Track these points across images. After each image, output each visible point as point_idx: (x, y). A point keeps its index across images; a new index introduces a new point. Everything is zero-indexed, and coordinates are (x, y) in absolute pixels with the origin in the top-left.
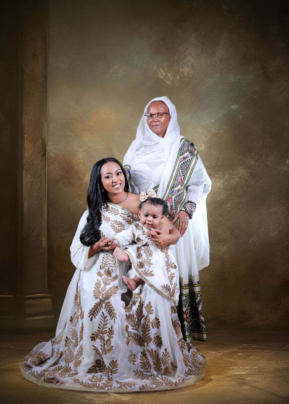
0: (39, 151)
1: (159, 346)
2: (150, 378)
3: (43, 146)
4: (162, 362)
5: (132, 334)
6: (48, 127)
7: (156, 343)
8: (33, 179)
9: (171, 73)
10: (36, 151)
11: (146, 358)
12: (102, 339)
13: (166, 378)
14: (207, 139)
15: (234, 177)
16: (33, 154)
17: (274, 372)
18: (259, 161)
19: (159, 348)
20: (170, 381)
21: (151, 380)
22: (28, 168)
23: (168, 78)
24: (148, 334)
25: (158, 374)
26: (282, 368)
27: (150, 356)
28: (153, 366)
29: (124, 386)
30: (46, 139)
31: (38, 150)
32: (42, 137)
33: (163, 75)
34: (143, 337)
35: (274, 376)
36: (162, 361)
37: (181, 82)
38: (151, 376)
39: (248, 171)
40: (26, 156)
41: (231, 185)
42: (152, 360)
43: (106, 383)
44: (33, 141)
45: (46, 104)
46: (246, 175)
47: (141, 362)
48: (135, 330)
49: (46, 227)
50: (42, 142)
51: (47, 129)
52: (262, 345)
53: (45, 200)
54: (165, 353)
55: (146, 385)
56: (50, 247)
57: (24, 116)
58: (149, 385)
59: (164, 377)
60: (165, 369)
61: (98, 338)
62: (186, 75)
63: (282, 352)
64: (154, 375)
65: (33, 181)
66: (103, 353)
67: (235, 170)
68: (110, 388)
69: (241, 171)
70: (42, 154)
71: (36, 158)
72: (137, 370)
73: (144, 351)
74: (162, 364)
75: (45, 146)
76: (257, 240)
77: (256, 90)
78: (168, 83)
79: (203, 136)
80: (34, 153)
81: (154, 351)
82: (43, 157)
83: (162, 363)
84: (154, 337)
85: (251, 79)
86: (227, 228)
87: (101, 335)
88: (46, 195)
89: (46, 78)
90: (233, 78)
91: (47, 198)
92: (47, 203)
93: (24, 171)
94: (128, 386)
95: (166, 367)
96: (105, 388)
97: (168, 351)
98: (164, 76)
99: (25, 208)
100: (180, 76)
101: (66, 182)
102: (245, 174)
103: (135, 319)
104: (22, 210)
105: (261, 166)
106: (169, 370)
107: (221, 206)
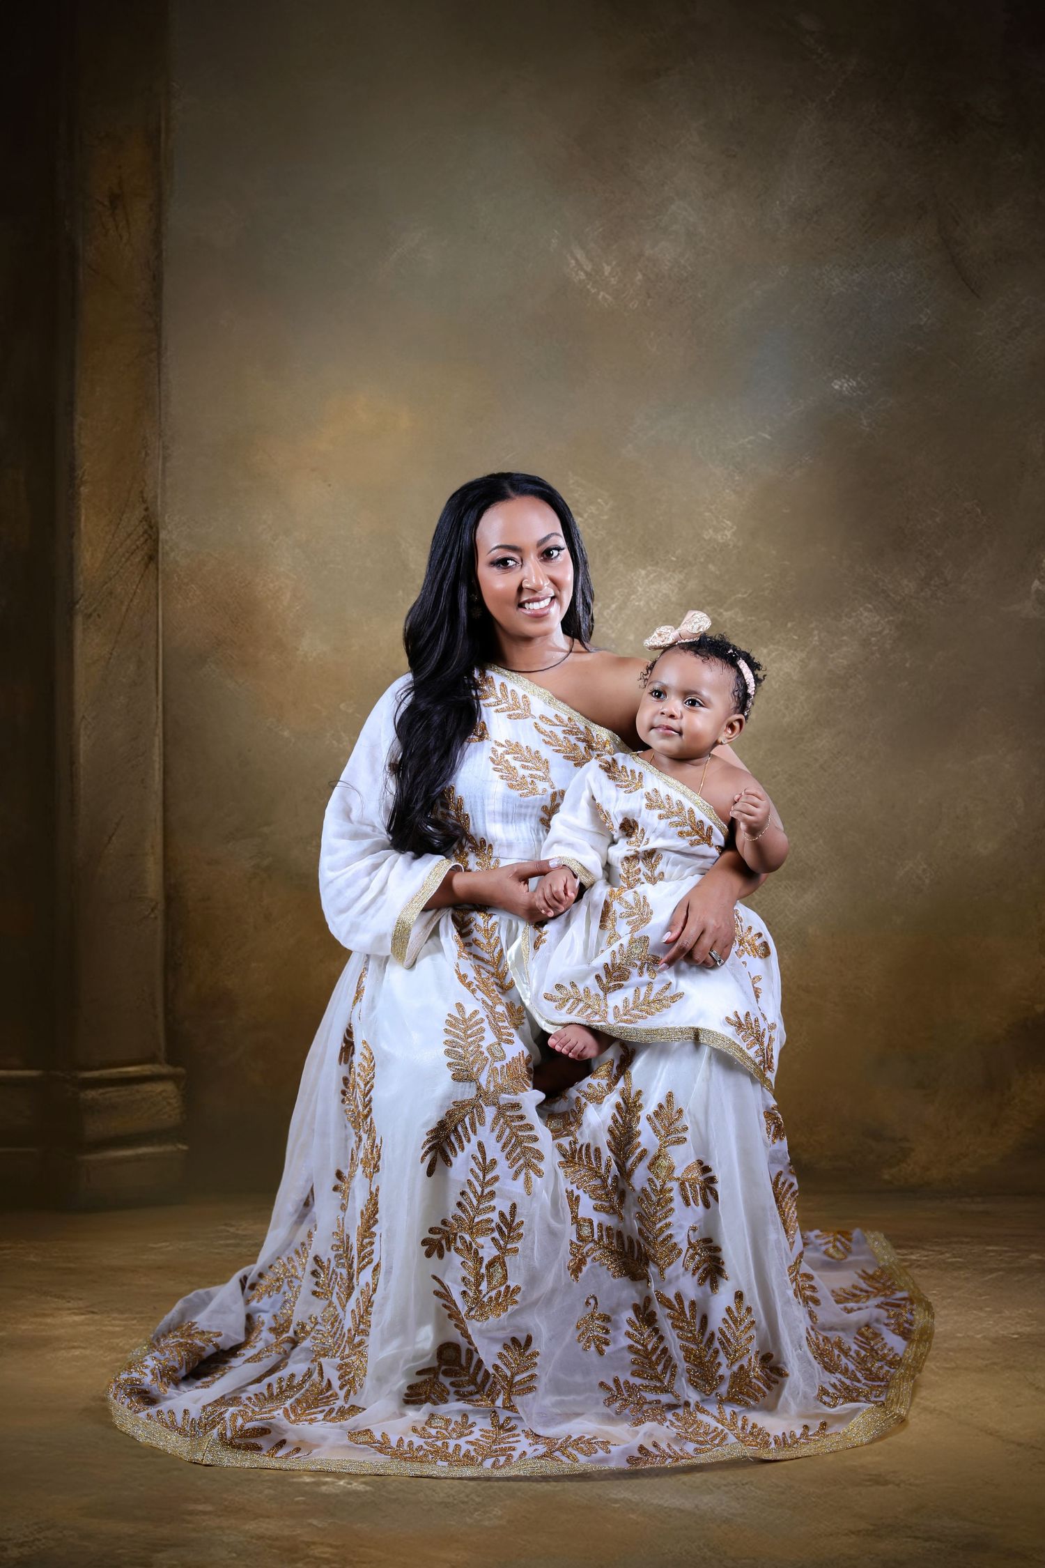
0: (134, 547)
1: (708, 1282)
2: (669, 1416)
3: (146, 527)
4: (724, 1348)
5: (596, 1230)
6: (165, 459)
7: (698, 1268)
8: (113, 649)
9: (614, 263)
10: (121, 546)
11: (656, 1331)
12: (472, 1252)
13: (740, 1418)
14: (744, 503)
15: (842, 641)
16: (111, 556)
17: (988, 1350)
18: (932, 582)
19: (709, 1289)
20: (754, 1426)
21: (672, 1424)
22: (93, 607)
23: (603, 280)
24: (661, 1230)
25: (703, 1401)
26: (1016, 1336)
27: (670, 1322)
28: (682, 1365)
29: (562, 1450)
30: (159, 503)
31: (128, 542)
32: (145, 495)
33: (582, 269)
34: (642, 1241)
35: (986, 1366)
36: (721, 1343)
37: (649, 297)
38: (671, 1407)
39: (891, 618)
40: (86, 565)
41: (830, 671)
42: (679, 1342)
43: (484, 1442)
44: (110, 509)
45: (159, 373)
46: (886, 632)
47: (630, 1347)
48: (607, 1212)
49: (159, 824)
50: (144, 513)
51: (160, 467)
52: (942, 1253)
53: (156, 723)
54: (734, 1309)
55: (655, 1445)
56: (172, 895)
57: (79, 419)
58: (669, 1446)
59: (728, 1410)
60: (735, 1376)
61: (452, 1248)
62: (666, 268)
63: (1016, 1279)
64: (687, 1404)
65: (111, 654)
66: (472, 1313)
67: (846, 615)
68: (502, 1459)
69: (868, 618)
70: (143, 559)
71: (122, 571)
72: (616, 1381)
73: (648, 1300)
74: (722, 1358)
75: (154, 529)
76: (924, 870)
77: (922, 323)
78: (604, 297)
79: (727, 491)
80: (114, 553)
81: (686, 1304)
82: (147, 566)
83: (722, 1354)
84: (690, 1243)
85: (902, 283)
86: (817, 825)
87: (468, 1238)
88: (157, 707)
89: (156, 280)
90: (837, 280)
91: (160, 715)
92: (161, 735)
93: (79, 619)
94: (582, 1451)
95: (742, 1367)
96: (483, 1460)
97: (747, 1302)
98: (586, 273)
99: (81, 752)
100: (644, 275)
101: (232, 657)
102: (882, 631)
103: (608, 1166)
104: (72, 762)
105: (941, 603)
106: (750, 1382)
107: (794, 747)
